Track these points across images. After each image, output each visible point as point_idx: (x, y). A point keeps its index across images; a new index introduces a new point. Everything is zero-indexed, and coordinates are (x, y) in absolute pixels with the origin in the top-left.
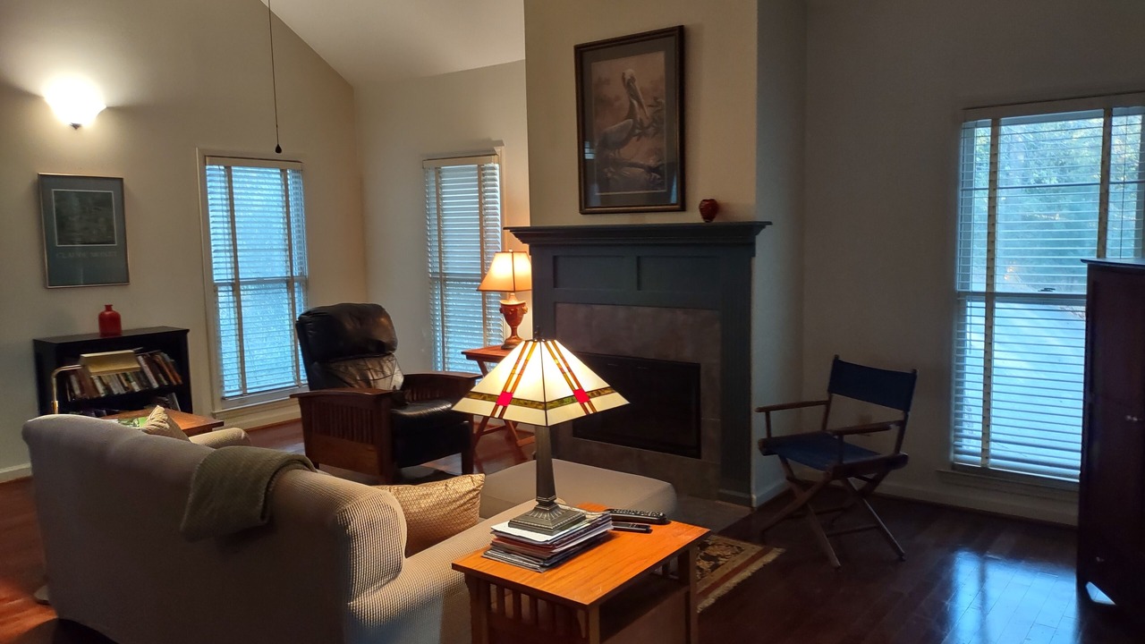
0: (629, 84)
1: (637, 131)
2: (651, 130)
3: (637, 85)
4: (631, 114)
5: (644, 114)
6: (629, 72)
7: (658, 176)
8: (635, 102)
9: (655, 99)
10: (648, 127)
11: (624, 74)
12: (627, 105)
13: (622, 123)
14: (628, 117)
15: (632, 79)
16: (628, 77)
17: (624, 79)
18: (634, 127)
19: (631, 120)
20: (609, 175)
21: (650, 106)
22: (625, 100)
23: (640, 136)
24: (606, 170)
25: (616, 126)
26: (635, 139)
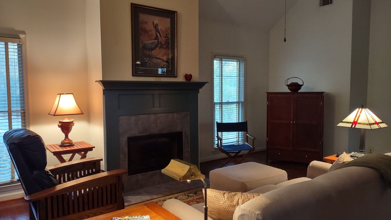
0: (156, 26)
1: (159, 45)
2: (165, 46)
3: (159, 28)
4: (157, 38)
5: (162, 39)
6: (156, 22)
7: (167, 64)
8: (158, 34)
9: (166, 35)
10: (164, 45)
11: (153, 22)
12: (155, 34)
13: (152, 41)
14: (155, 39)
15: (157, 25)
16: (155, 24)
17: (154, 24)
18: (158, 44)
19: (157, 41)
20: (147, 61)
21: (164, 37)
22: (154, 32)
23: (160, 47)
24: (145, 58)
25: (150, 41)
26: (158, 48)
